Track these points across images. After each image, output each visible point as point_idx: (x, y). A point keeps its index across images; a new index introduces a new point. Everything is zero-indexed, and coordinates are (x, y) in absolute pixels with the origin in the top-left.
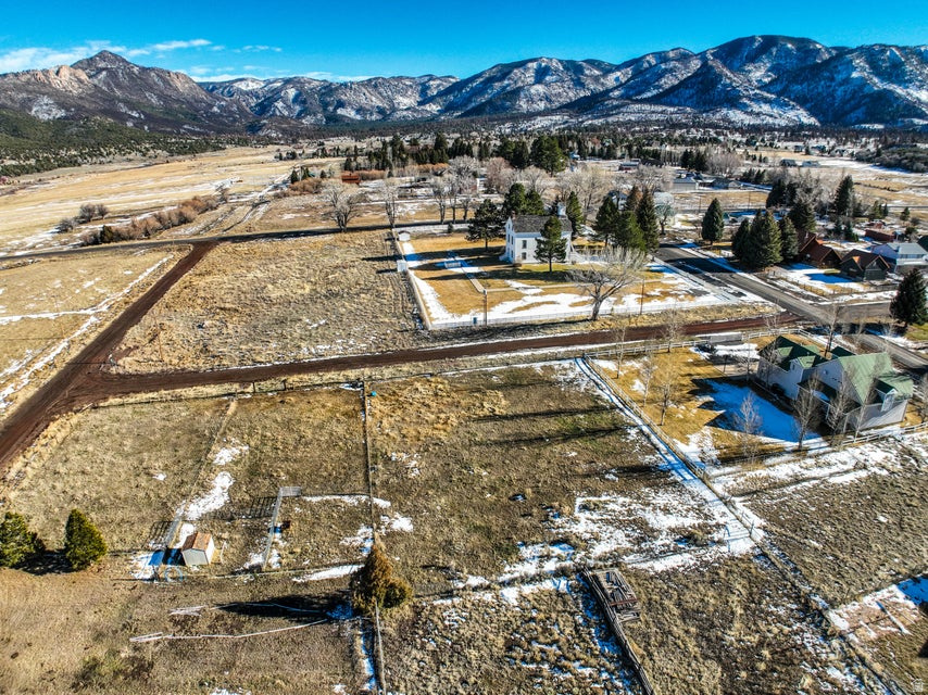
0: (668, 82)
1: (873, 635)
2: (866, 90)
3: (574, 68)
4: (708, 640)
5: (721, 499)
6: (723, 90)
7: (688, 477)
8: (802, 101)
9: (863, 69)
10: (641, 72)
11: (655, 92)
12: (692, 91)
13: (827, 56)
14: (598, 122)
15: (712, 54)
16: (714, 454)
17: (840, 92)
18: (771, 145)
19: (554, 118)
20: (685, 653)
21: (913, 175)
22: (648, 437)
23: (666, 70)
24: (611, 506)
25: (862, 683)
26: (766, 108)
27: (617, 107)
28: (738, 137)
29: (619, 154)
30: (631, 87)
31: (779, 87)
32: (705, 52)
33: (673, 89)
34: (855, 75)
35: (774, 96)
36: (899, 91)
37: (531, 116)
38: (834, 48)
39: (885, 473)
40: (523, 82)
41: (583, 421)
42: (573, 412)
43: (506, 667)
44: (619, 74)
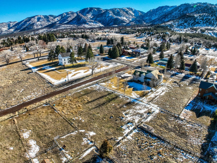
0: (70, 19)
1: (188, 117)
2: (113, 18)
3: (47, 17)
4: (167, 129)
5: (147, 104)
6: (83, 20)
7: (138, 102)
8: (100, 22)
9: (112, 14)
10: (63, 17)
11: (67, 22)
12: (76, 21)
13: (104, 12)
14: (55, 30)
15: (79, 12)
16: (138, 96)
17: (107, 19)
18: (97, 32)
19: (44, 30)
20: (166, 133)
21: (129, 35)
22: (124, 96)
23: (69, 16)
24: (130, 112)
25: (193, 125)
26: (92, 24)
27: (59, 26)
28: (88, 30)
29: (66, 37)
30: (61, 21)
31: (94, 19)
32: (77, 12)
33: (71, 21)
34: (110, 15)
35: (94, 21)
36: (119, 18)
37: (38, 30)
38: (105, 10)
39: (167, 91)
40: (34, 21)
41: (109, 97)
42: (106, 96)
43: (143, 151)
44: (58, 18)
